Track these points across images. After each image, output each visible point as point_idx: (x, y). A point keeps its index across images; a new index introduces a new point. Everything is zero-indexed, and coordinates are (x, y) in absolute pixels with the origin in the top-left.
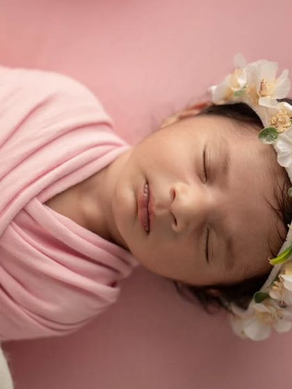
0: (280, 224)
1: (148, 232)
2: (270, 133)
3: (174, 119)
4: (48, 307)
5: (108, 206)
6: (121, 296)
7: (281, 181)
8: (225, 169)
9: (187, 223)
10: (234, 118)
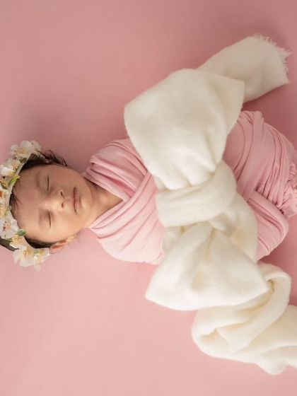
0: (15, 193)
1: (75, 189)
2: (21, 234)
3: (68, 241)
4: (120, 153)
5: (94, 199)
6: (90, 157)
7: (16, 213)
8: (40, 217)
9: (56, 193)
10: (38, 241)
